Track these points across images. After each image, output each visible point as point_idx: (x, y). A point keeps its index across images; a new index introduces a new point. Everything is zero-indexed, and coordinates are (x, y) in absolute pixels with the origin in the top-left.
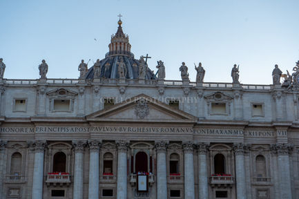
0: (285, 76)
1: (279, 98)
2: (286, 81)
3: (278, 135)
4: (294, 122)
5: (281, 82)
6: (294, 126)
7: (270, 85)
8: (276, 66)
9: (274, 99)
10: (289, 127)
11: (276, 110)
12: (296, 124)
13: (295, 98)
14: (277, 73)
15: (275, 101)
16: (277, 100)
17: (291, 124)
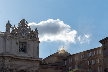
0: (13, 28)
1: (8, 40)
2: (13, 31)
3: (5, 62)
4: (15, 55)
5: (10, 31)
6: (15, 57)
7: (4, 32)
8: (9, 21)
9: (5, 41)
10: (12, 57)
11: (6, 47)
12: (16, 56)
13: (17, 41)
14: (8, 25)
15: (6, 42)
16: (7, 41)
17: (13, 56)
